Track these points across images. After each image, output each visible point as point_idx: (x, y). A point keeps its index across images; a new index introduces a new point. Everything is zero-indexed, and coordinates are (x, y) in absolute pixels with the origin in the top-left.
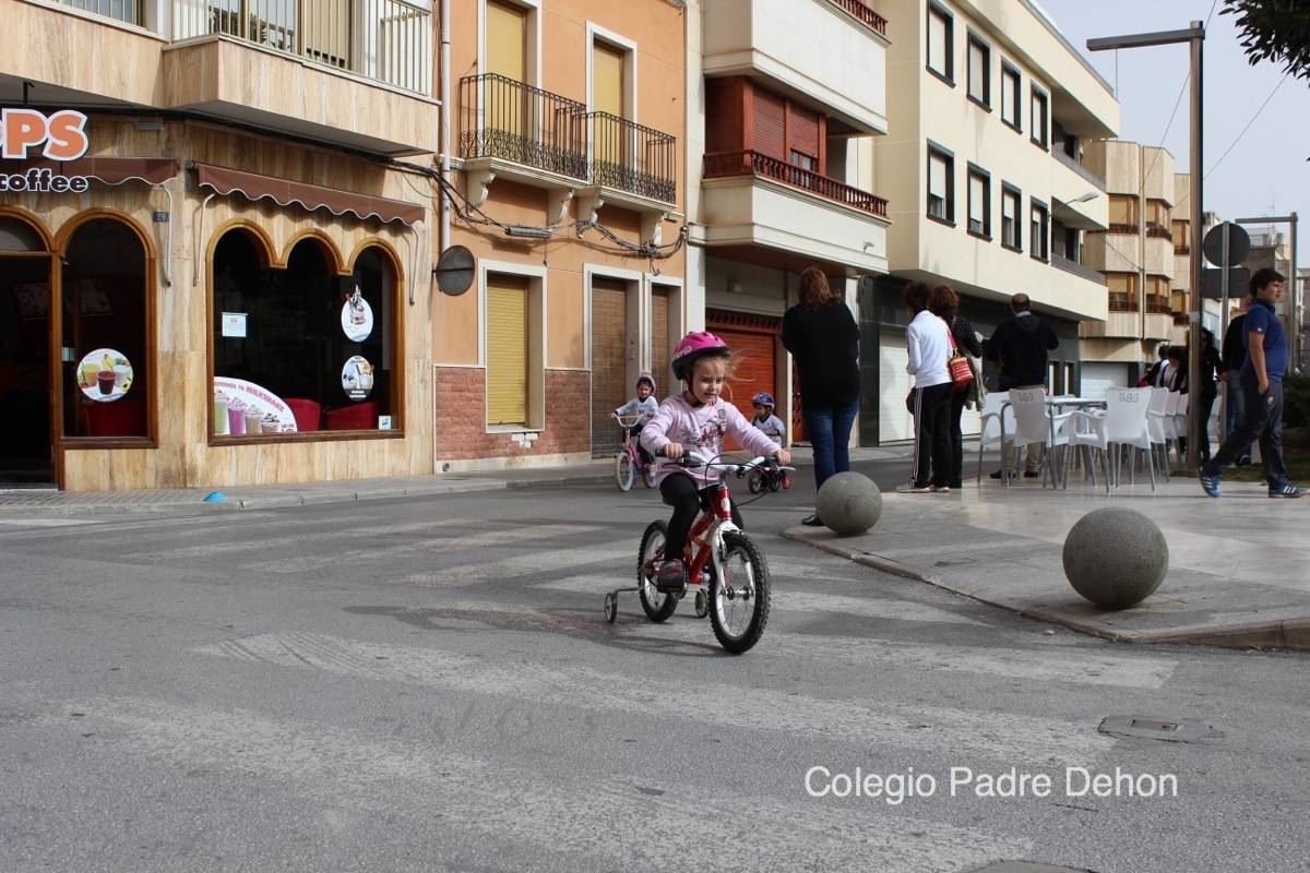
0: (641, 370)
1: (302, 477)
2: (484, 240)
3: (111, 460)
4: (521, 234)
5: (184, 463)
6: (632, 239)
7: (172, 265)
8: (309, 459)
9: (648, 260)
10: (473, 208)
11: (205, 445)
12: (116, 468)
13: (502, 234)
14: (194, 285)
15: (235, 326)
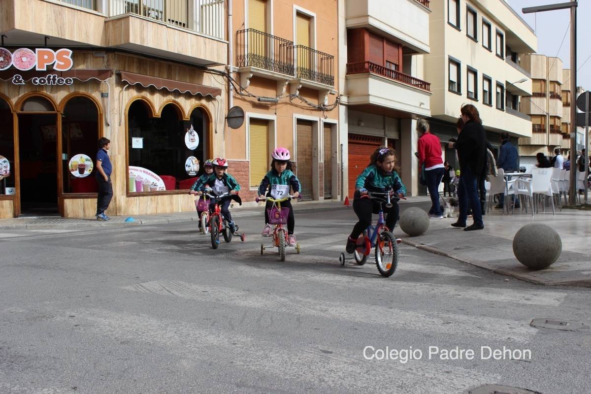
0: (319, 162)
1: (168, 210)
2: (248, 103)
3: (84, 203)
4: (265, 101)
5: (116, 205)
6: (314, 102)
7: (110, 117)
8: (171, 203)
9: (322, 112)
10: (243, 89)
11: (125, 196)
12: (86, 207)
13: (256, 101)
14: (120, 125)
15: (138, 143)
